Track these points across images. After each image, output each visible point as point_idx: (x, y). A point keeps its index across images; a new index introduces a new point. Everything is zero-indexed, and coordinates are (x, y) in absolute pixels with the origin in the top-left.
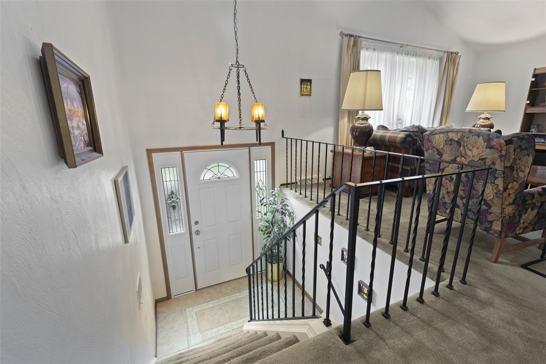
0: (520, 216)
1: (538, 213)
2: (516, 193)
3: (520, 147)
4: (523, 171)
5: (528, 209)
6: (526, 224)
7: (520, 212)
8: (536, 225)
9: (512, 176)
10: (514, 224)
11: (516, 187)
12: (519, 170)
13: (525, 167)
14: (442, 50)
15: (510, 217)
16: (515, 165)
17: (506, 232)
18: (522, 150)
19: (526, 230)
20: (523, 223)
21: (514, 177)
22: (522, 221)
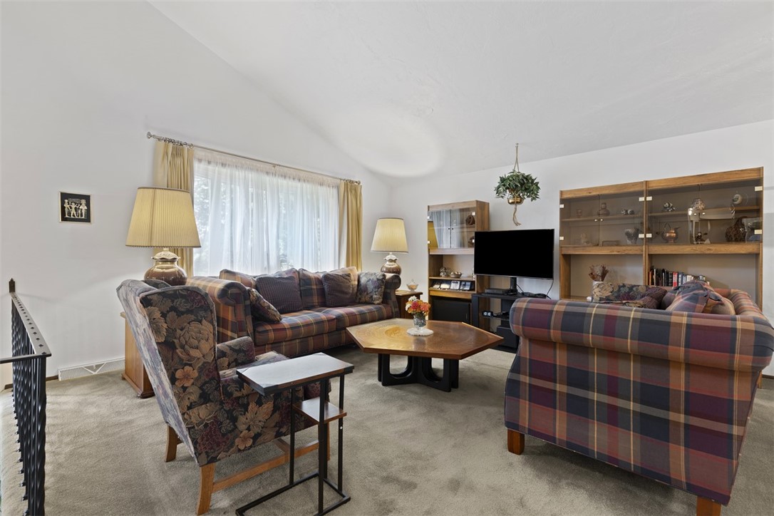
0: (234, 420)
1: (275, 409)
2: (199, 384)
3: (173, 309)
4: (197, 348)
5: (248, 404)
6: (256, 430)
7: (229, 412)
8: (281, 427)
9: (175, 356)
10: (224, 435)
11: (195, 374)
12: (186, 347)
13: (199, 341)
14: (337, 176)
15: (206, 425)
16: (175, 338)
17: (206, 452)
18: (180, 314)
19: (261, 439)
20: (249, 429)
21: (181, 360)
22: (242, 427)
